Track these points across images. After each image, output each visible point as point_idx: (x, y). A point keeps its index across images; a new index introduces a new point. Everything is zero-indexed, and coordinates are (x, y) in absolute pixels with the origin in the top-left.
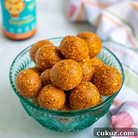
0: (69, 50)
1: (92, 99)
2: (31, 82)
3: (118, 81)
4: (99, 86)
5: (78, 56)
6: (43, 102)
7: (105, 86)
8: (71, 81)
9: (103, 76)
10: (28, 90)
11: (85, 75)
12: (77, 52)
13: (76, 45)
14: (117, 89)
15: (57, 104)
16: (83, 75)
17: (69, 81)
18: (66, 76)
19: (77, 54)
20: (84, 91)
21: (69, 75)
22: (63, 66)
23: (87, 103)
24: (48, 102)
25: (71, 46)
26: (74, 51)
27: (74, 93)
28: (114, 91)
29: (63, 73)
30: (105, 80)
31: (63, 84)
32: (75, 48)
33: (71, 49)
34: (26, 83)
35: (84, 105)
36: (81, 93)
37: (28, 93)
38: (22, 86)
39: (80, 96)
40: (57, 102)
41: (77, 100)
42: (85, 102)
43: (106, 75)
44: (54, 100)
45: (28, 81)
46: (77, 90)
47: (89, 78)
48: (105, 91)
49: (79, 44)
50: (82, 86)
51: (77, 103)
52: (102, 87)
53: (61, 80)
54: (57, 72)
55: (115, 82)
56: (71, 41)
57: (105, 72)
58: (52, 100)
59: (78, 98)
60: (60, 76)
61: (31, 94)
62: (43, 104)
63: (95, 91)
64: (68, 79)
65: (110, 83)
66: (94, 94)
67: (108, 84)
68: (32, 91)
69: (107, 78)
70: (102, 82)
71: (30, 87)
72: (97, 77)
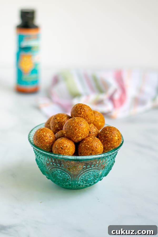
0: (79, 112)
1: (97, 147)
2: (47, 134)
3: (118, 137)
4: (102, 141)
5: (86, 118)
6: (57, 148)
7: (108, 139)
8: (80, 131)
9: (106, 132)
10: (44, 141)
11: (92, 133)
12: (85, 114)
13: (85, 108)
14: (117, 143)
15: (69, 151)
16: (90, 132)
17: (78, 131)
18: (76, 126)
19: (85, 116)
20: (91, 141)
21: (78, 126)
22: (74, 120)
23: (93, 150)
24: (61, 148)
25: (81, 109)
26: (83, 113)
27: (82, 143)
28: (115, 144)
29: (73, 124)
30: (108, 135)
31: (73, 133)
32: (83, 110)
33: (81, 111)
34: (43, 135)
35: (90, 152)
36: (88, 142)
37: (44, 143)
38: (40, 138)
39: (87, 144)
40: (69, 148)
41: (85, 148)
42: (91, 149)
43: (108, 131)
44: (66, 146)
45: (45, 133)
46: (85, 141)
47: (94, 135)
48: (108, 144)
49: (87, 108)
50: (89, 138)
51: (85, 151)
52: (105, 141)
53: (72, 130)
54: (69, 124)
55: (116, 137)
56: (80, 106)
57: (108, 129)
58: (64, 146)
59: (85, 146)
60: (71, 127)
61: (47, 144)
62: (57, 150)
63: (100, 142)
64: (77, 129)
65: (112, 137)
66: (99, 144)
67: (110, 137)
68: (47, 142)
69: (109, 133)
70: (105, 137)
71: (46, 138)
72: (101, 134)
